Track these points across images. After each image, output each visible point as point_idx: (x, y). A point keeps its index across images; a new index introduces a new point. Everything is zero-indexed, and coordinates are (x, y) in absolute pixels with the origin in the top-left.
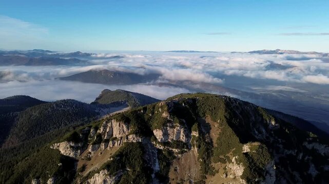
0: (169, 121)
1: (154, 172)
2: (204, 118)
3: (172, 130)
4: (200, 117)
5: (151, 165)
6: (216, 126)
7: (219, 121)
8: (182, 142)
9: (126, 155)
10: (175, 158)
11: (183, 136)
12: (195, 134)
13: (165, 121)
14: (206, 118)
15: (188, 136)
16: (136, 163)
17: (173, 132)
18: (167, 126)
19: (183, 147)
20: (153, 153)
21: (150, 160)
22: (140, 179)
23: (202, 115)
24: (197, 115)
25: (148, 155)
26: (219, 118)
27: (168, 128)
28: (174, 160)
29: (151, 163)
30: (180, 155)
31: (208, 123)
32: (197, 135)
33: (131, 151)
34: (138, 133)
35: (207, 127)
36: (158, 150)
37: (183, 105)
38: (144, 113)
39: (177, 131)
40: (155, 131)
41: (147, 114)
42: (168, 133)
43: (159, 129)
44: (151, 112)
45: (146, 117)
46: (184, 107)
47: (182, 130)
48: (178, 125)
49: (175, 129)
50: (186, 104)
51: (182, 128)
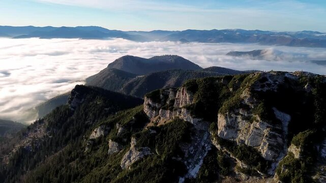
0: (246, 108)
1: (187, 177)
3: (246, 124)
5: (189, 164)
8: (259, 154)
9: (164, 132)
10: (232, 174)
11: (265, 144)
12: (295, 151)
13: (236, 105)
15: (278, 149)
16: (166, 149)
17: (248, 129)
18: (238, 114)
19: (256, 165)
20: (204, 147)
21: (191, 156)
22: (157, 171)
25: (196, 147)
27: (239, 119)
28: (228, 179)
29: (190, 161)
30: (243, 176)
32: (297, 156)
33: (171, 130)
34: (192, 109)
36: (214, 147)
37: (306, 87)
38: (224, 85)
39: (255, 130)
40: (219, 115)
41: (228, 88)
42: (238, 127)
43: (223, 113)
44: (233, 85)
45: (224, 91)
46: (306, 92)
47: (266, 132)
48: (259, 119)
49: (252, 125)
50: (314, 87)
51: (268, 127)
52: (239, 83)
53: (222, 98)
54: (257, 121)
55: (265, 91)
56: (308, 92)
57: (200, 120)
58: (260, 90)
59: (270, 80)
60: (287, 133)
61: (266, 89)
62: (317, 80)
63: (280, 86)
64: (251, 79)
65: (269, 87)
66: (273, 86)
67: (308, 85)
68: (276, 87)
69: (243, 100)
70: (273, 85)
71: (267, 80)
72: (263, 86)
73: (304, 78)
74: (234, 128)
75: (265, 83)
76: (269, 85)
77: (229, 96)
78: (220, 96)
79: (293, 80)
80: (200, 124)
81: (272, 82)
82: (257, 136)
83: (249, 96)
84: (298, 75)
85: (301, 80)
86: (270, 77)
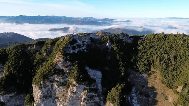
0: (61, 72)
2: (145, 75)
3: (63, 89)
4: (137, 71)
6: (170, 99)
7: (179, 89)
13: (50, 71)
14: (150, 75)
17: (65, 95)
18: (53, 81)
23: (142, 68)
24: (132, 66)
26: (181, 80)
27: (56, 86)
31: (153, 89)
35: (148, 96)
37: (108, 44)
38: (37, 51)
39: (73, 95)
40: (34, 86)
41: (41, 54)
42: (55, 94)
43: (37, 83)
44: (46, 50)
45: (38, 57)
46: (109, 49)
47: (83, 94)
48: (75, 83)
49: (69, 90)
50: (114, 44)
51: (85, 89)
52: (52, 48)
53: (36, 65)
54: (74, 86)
55: (76, 52)
56: (110, 48)
57: (13, 94)
58: (71, 52)
59: (79, 41)
60: (101, 90)
61: (77, 50)
62: (114, 38)
63: (88, 46)
64: (61, 42)
65: (79, 48)
66: (83, 47)
67: (109, 43)
68: (85, 47)
69: (56, 65)
70: (82, 45)
71: (77, 42)
72: (74, 48)
73: (105, 37)
74: (51, 97)
75: (75, 45)
76: (79, 46)
77: (43, 61)
78: (35, 63)
79: (97, 40)
80: (14, 100)
81: (81, 43)
82: (76, 101)
83: (62, 60)
84: (100, 35)
85: (103, 38)
86: (78, 38)
